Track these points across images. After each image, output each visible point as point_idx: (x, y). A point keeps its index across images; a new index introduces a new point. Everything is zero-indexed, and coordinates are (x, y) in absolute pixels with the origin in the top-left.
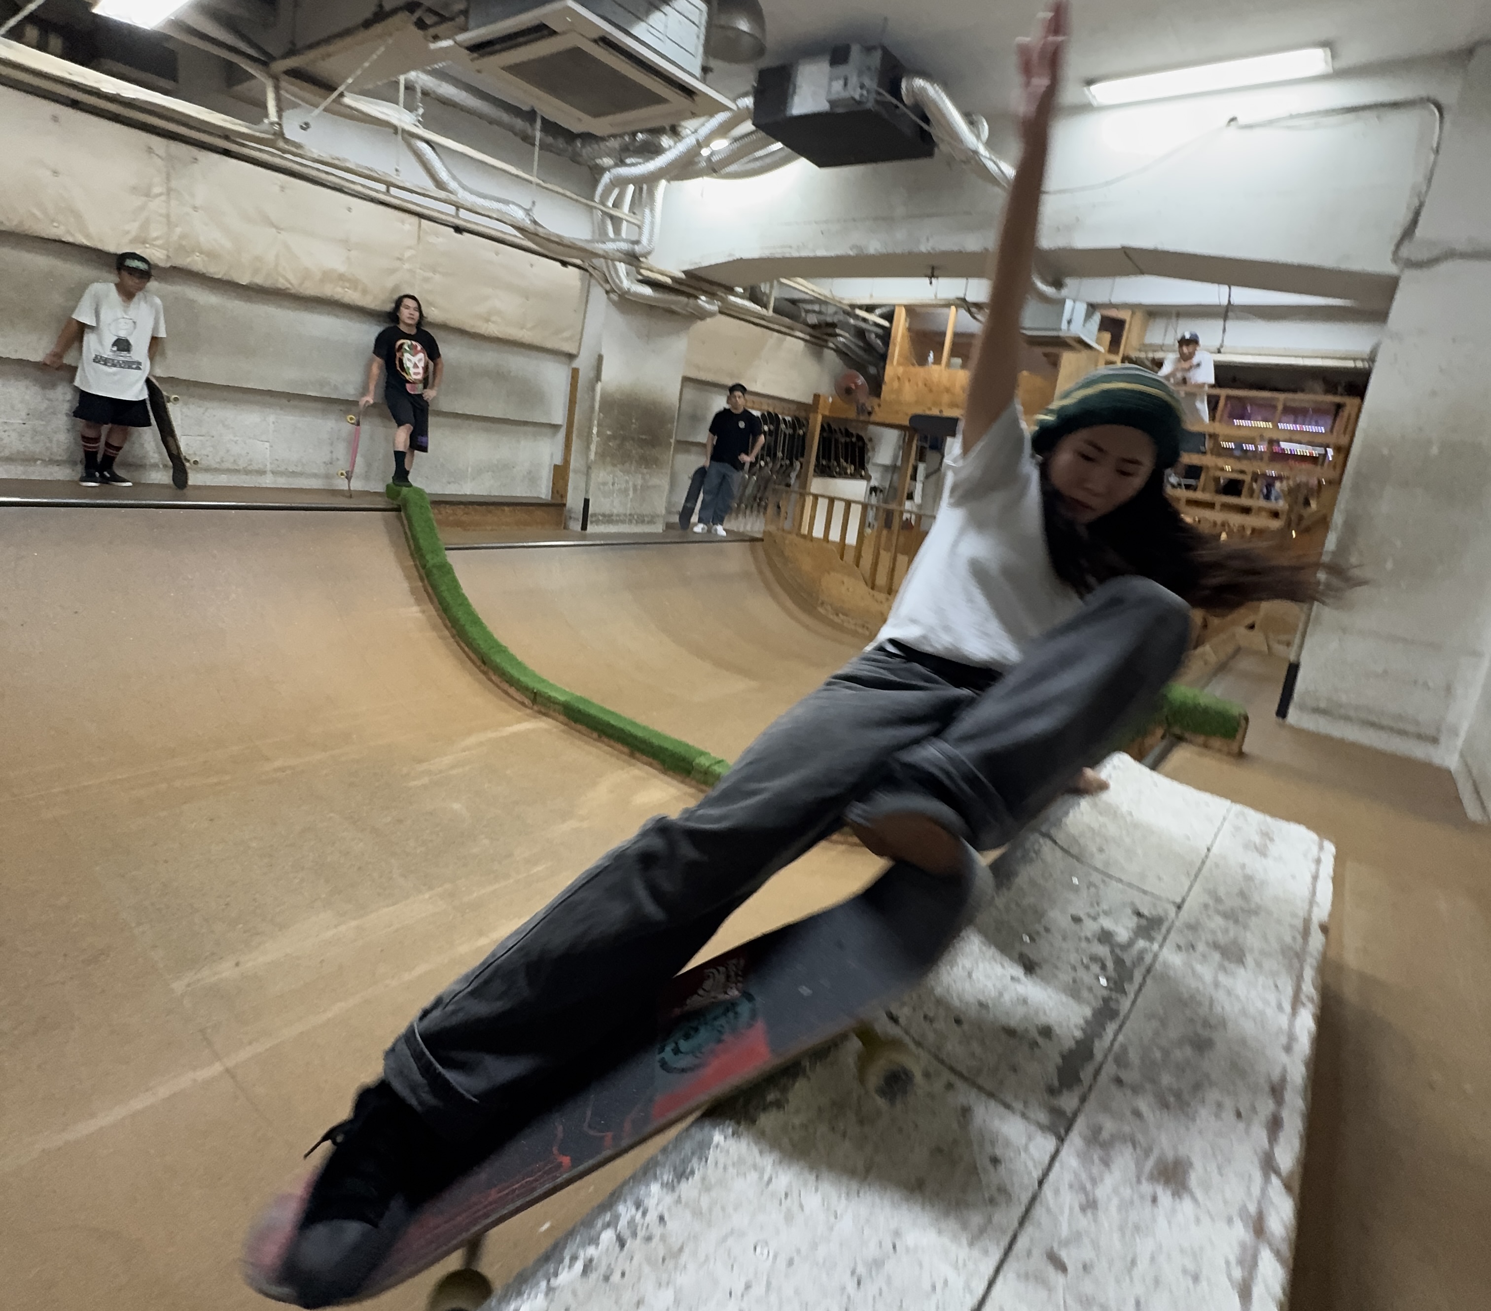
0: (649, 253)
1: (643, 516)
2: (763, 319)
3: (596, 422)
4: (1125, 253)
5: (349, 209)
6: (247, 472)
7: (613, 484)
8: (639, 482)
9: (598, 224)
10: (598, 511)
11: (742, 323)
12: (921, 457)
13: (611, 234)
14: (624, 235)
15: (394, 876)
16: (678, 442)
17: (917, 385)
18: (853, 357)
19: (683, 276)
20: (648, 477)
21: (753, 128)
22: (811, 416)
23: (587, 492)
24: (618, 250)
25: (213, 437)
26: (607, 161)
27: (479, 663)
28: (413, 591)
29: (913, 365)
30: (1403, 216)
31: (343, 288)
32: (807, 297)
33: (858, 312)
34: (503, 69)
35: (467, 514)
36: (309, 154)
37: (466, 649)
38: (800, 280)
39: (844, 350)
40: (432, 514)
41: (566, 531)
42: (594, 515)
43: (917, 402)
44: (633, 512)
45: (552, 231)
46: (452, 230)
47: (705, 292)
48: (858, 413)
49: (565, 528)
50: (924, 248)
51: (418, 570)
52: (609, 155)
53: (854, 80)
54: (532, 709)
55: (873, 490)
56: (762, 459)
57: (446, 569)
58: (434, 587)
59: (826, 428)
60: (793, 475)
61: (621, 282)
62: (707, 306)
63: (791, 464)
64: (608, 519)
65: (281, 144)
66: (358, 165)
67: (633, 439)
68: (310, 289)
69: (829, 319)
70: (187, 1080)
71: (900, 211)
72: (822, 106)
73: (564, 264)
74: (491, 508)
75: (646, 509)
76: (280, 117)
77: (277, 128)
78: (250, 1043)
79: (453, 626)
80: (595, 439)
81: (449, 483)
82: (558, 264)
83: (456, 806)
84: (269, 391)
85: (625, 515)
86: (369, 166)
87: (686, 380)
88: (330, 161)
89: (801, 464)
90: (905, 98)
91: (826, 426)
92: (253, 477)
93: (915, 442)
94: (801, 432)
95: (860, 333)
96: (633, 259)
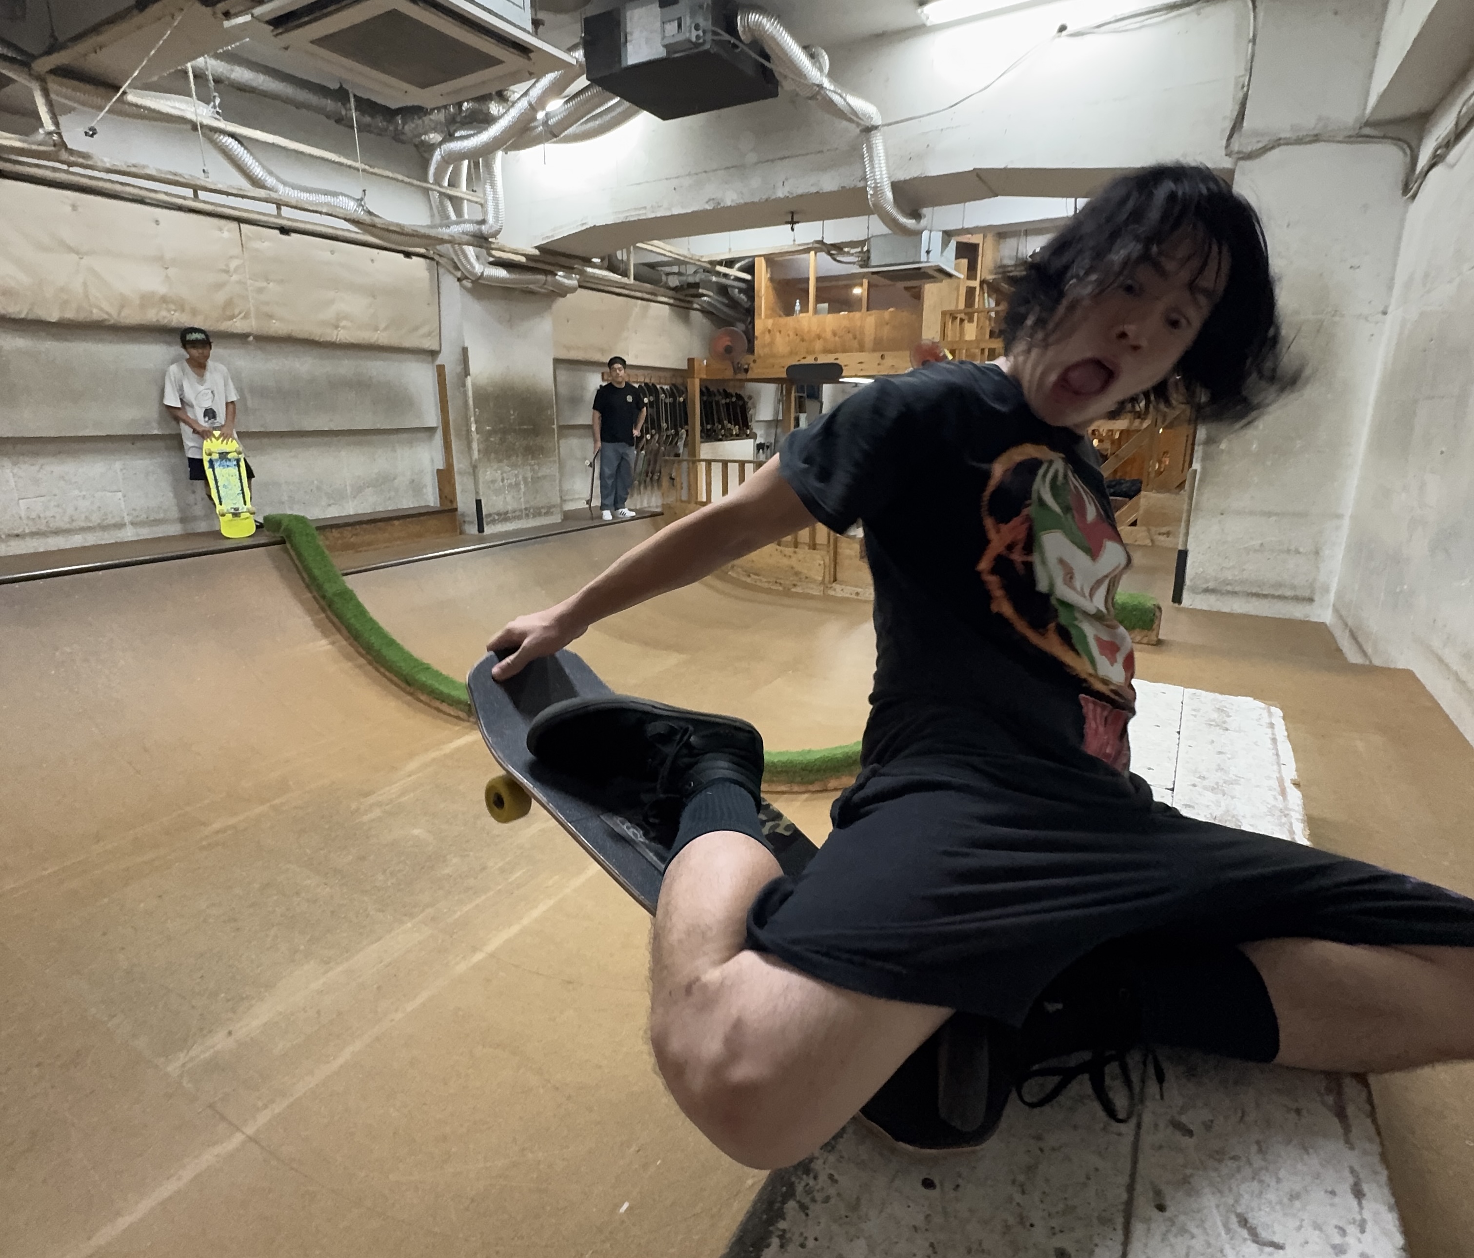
0: (498, 232)
1: (539, 508)
2: (623, 288)
3: (472, 419)
4: (978, 176)
5: (157, 222)
6: (103, 528)
7: (503, 480)
8: (529, 475)
9: (438, 208)
10: (492, 511)
11: (604, 294)
12: (801, 408)
13: (453, 217)
14: (466, 216)
15: (371, 913)
16: (561, 428)
17: (789, 335)
18: (722, 316)
19: (537, 252)
20: (536, 467)
21: (588, 83)
22: (689, 380)
23: (477, 493)
24: (463, 233)
25: (55, 495)
26: (434, 137)
27: (403, 685)
28: (318, 625)
29: (780, 316)
30: (1230, 110)
31: (169, 311)
32: (665, 259)
33: (719, 268)
34: (312, 42)
35: (356, 535)
36: (100, 164)
37: (387, 673)
38: (656, 242)
39: (711, 309)
40: (321, 541)
41: (462, 536)
42: (489, 515)
43: (792, 353)
44: (528, 506)
45: (389, 219)
46: (277, 232)
47: (563, 267)
48: (735, 373)
49: (461, 533)
50: (781, 193)
51: (318, 603)
52: (434, 130)
53: (687, 21)
54: (468, 721)
55: (760, 447)
56: (647, 433)
57: (348, 596)
58: (338, 616)
59: (705, 392)
60: (681, 444)
61: (474, 268)
62: (566, 281)
63: (677, 433)
64: (504, 517)
65: (64, 155)
66: (158, 170)
67: (515, 431)
68: (131, 316)
69: (691, 280)
70: (208, 1157)
71: (752, 158)
72: (658, 52)
73: (408, 255)
74: (380, 524)
75: (541, 501)
76: (57, 124)
77: (55, 137)
78: (266, 1107)
79: (368, 653)
80: (475, 436)
81: (330, 505)
82: (401, 256)
83: (416, 832)
84: (108, 436)
85: (521, 510)
86: (173, 170)
87: (557, 362)
88: (128, 170)
89: (687, 431)
90: (743, 37)
91: (704, 389)
92: (112, 532)
93: (793, 395)
94: (681, 399)
95: (723, 290)
96: (482, 240)
